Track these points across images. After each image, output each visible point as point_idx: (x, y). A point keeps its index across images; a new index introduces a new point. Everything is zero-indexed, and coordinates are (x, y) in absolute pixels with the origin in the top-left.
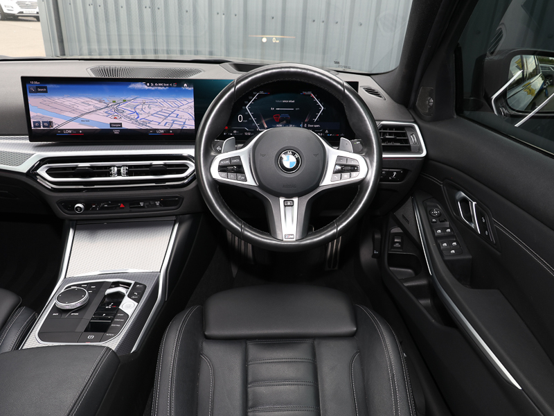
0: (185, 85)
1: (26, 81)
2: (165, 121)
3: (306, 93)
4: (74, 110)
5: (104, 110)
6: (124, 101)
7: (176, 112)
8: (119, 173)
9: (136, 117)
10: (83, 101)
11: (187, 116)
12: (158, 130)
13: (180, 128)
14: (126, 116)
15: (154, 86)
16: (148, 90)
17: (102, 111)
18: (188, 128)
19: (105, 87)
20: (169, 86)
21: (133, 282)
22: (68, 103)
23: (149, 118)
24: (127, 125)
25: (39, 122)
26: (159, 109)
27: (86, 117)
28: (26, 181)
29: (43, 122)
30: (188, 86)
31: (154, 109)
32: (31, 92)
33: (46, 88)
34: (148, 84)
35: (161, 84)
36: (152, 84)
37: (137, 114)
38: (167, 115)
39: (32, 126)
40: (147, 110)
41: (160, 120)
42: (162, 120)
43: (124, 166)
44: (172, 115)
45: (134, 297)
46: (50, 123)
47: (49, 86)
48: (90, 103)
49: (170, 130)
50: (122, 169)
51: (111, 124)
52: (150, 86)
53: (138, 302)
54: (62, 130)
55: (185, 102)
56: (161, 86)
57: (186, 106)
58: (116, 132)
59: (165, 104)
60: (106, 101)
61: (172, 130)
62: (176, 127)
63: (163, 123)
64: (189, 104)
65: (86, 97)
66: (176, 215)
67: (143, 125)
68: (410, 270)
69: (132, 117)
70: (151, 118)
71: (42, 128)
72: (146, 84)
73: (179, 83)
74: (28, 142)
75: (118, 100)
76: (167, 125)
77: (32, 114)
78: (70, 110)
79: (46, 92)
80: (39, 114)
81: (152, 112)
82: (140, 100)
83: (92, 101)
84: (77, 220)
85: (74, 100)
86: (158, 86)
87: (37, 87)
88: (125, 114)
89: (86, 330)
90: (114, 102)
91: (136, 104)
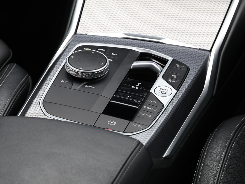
21: (170, 59)
45: (171, 80)
53: (178, 89)
89: (105, 112)
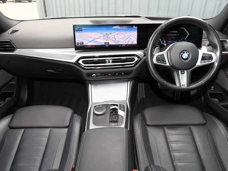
0: (134, 26)
1: (74, 26)
2: (126, 41)
3: (182, 28)
4: (92, 38)
5: (103, 37)
6: (111, 33)
7: (130, 37)
8: (109, 62)
9: (115, 39)
10: (95, 34)
11: (134, 39)
12: (123, 44)
13: (131, 44)
14: (111, 40)
15: (122, 27)
16: (120, 29)
17: (102, 38)
18: (134, 43)
19: (104, 28)
20: (128, 27)
21: (118, 104)
22: (89, 35)
23: (119, 40)
24: (111, 43)
25: (79, 43)
26: (123, 36)
27: (96, 40)
28: (74, 66)
29: (80, 43)
30: (135, 27)
31: (122, 36)
32: (76, 31)
33: (82, 29)
34: (120, 26)
35: (125, 26)
36: (121, 26)
37: (115, 38)
38: (127, 39)
39: (76, 44)
40: (119, 37)
41: (123, 41)
42: (124, 40)
43: (111, 59)
44: (128, 39)
45: (122, 110)
46: (83, 43)
47: (83, 28)
48: (98, 35)
49: (127, 44)
50: (110, 60)
51: (105, 43)
52: (121, 27)
53: (124, 112)
54: (87, 46)
55: (133, 33)
56: (125, 27)
57: (134, 35)
58: (107, 46)
59: (126, 34)
60: (104, 34)
61: (128, 44)
62: (130, 43)
63: (125, 42)
64: (135, 34)
65: (96, 32)
66: (128, 78)
67: (117, 43)
68: (217, 100)
69: (113, 40)
70: (120, 40)
71: (80, 45)
72: (119, 26)
73: (132, 25)
74: (74, 50)
75: (108, 33)
76: (126, 43)
77: (76, 40)
78: (90, 38)
79: (82, 31)
80: (79, 39)
81: (121, 38)
82: (116, 33)
83: (99, 34)
84: (91, 81)
85: (92, 34)
86: (124, 27)
87: (79, 29)
88: (111, 39)
89: (110, 122)
90: (107, 34)
91: (115, 34)
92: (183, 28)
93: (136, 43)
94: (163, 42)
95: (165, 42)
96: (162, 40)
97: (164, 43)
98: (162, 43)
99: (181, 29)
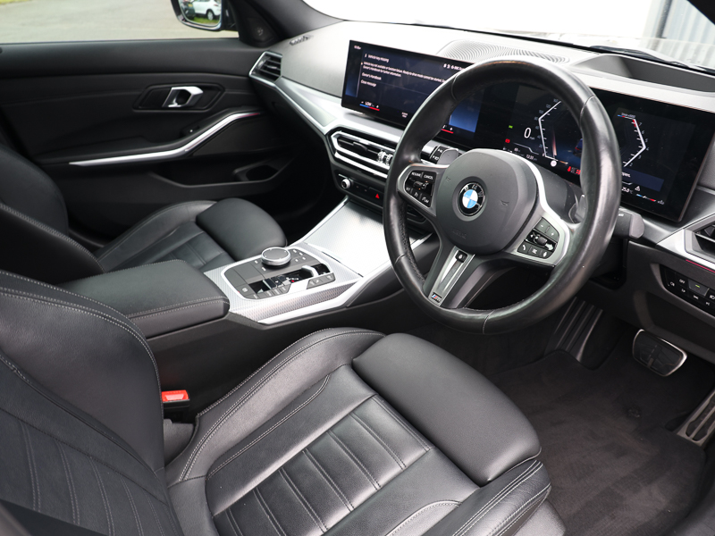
3: (625, 116)
8: (383, 160)
54: (365, 101)
58: (404, 116)
61: (453, 127)
92: (632, 117)
93: (474, 131)
94: (550, 153)
95: (555, 153)
96: (548, 144)
97: (552, 155)
98: (545, 155)
99: (624, 119)
